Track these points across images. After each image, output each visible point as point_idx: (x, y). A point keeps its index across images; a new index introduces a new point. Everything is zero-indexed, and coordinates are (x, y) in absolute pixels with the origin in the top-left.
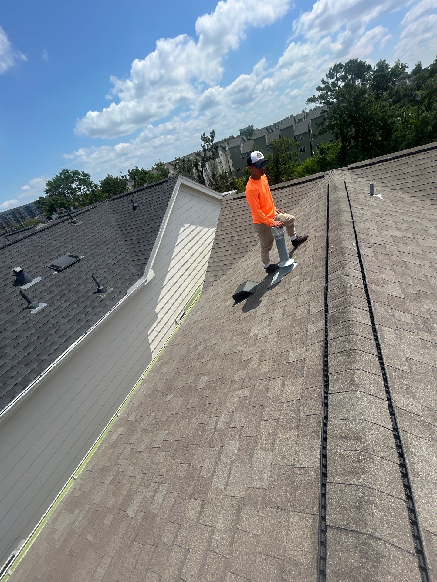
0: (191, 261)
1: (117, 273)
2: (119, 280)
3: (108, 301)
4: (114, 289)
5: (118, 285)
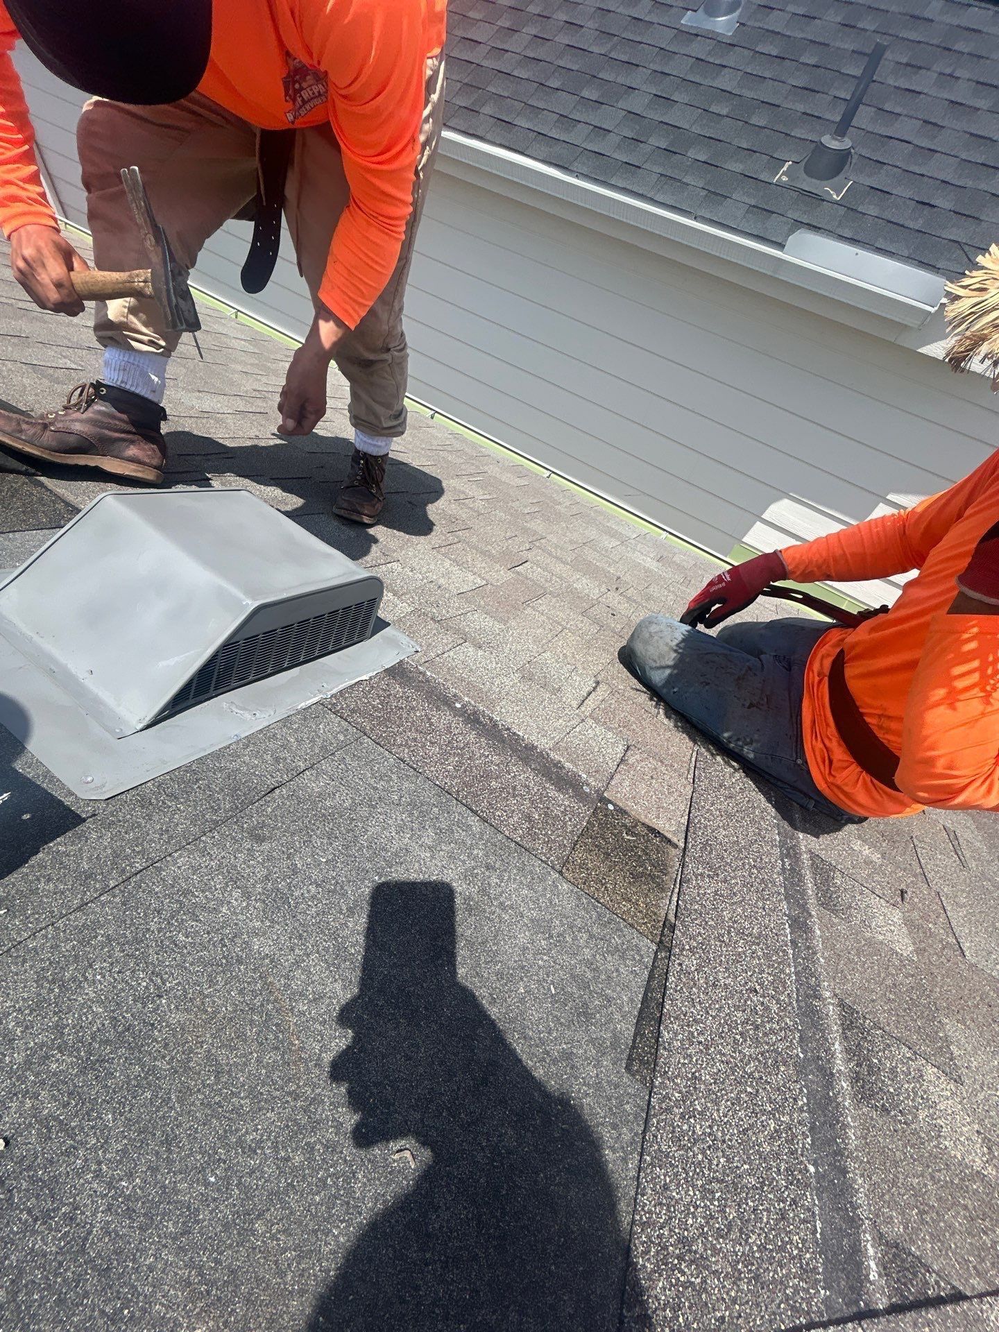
1: (983, 186)
2: (920, 206)
3: (747, 201)
4: (836, 203)
5: (873, 211)
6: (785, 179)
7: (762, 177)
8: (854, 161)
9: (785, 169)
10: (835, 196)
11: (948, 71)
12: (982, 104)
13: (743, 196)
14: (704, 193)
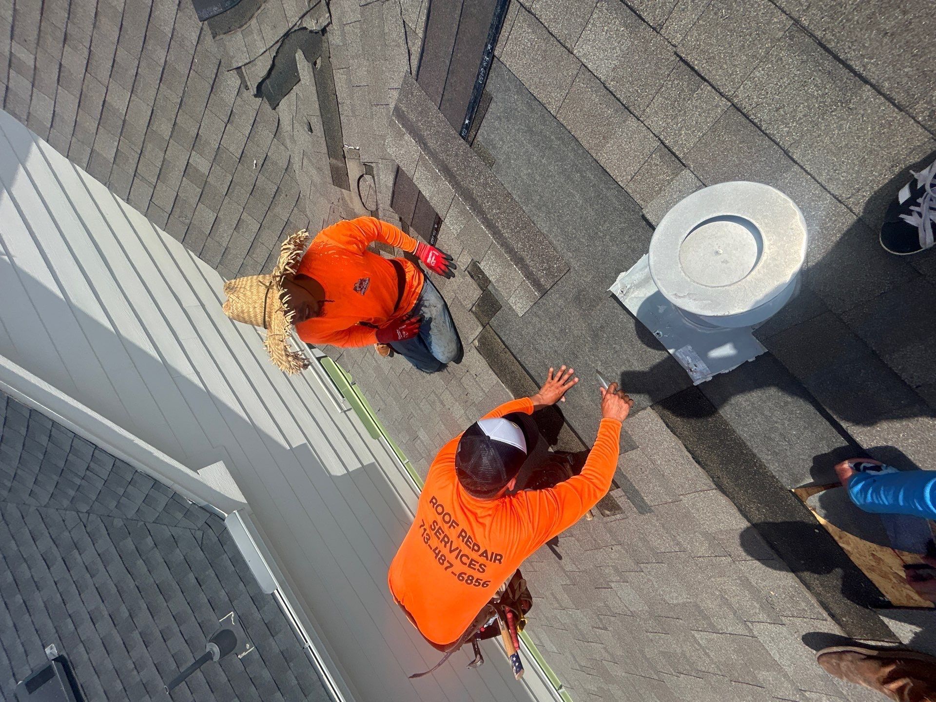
0: (189, 301)
1: (170, 577)
2: (201, 583)
3: (274, 643)
4: (235, 611)
5: (223, 593)
6: (248, 646)
7: (258, 656)
8: (211, 635)
9: (244, 654)
10: (233, 615)
11: (135, 672)
12: (136, 635)
13: (274, 646)
14: (291, 664)
